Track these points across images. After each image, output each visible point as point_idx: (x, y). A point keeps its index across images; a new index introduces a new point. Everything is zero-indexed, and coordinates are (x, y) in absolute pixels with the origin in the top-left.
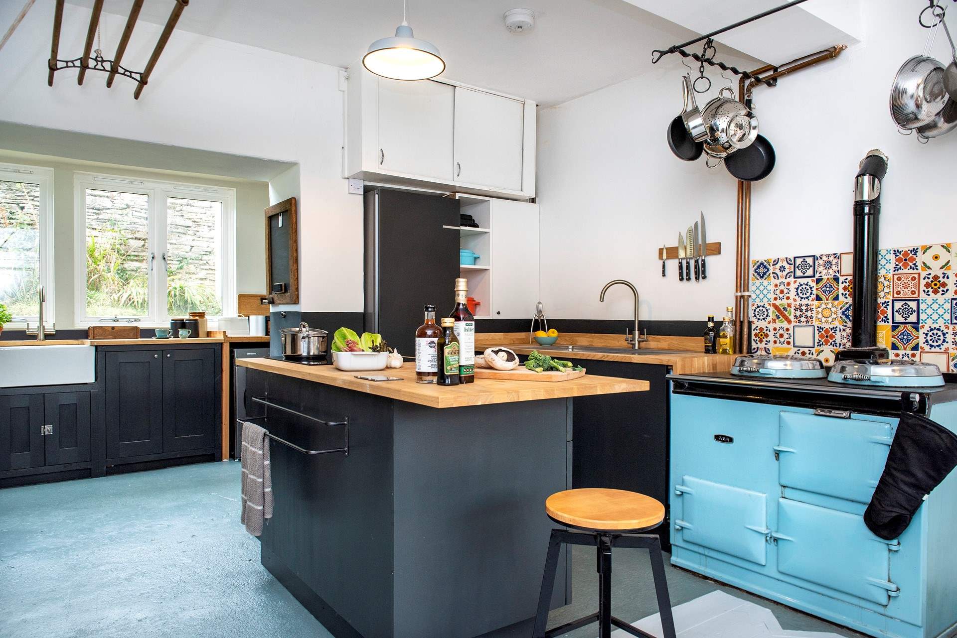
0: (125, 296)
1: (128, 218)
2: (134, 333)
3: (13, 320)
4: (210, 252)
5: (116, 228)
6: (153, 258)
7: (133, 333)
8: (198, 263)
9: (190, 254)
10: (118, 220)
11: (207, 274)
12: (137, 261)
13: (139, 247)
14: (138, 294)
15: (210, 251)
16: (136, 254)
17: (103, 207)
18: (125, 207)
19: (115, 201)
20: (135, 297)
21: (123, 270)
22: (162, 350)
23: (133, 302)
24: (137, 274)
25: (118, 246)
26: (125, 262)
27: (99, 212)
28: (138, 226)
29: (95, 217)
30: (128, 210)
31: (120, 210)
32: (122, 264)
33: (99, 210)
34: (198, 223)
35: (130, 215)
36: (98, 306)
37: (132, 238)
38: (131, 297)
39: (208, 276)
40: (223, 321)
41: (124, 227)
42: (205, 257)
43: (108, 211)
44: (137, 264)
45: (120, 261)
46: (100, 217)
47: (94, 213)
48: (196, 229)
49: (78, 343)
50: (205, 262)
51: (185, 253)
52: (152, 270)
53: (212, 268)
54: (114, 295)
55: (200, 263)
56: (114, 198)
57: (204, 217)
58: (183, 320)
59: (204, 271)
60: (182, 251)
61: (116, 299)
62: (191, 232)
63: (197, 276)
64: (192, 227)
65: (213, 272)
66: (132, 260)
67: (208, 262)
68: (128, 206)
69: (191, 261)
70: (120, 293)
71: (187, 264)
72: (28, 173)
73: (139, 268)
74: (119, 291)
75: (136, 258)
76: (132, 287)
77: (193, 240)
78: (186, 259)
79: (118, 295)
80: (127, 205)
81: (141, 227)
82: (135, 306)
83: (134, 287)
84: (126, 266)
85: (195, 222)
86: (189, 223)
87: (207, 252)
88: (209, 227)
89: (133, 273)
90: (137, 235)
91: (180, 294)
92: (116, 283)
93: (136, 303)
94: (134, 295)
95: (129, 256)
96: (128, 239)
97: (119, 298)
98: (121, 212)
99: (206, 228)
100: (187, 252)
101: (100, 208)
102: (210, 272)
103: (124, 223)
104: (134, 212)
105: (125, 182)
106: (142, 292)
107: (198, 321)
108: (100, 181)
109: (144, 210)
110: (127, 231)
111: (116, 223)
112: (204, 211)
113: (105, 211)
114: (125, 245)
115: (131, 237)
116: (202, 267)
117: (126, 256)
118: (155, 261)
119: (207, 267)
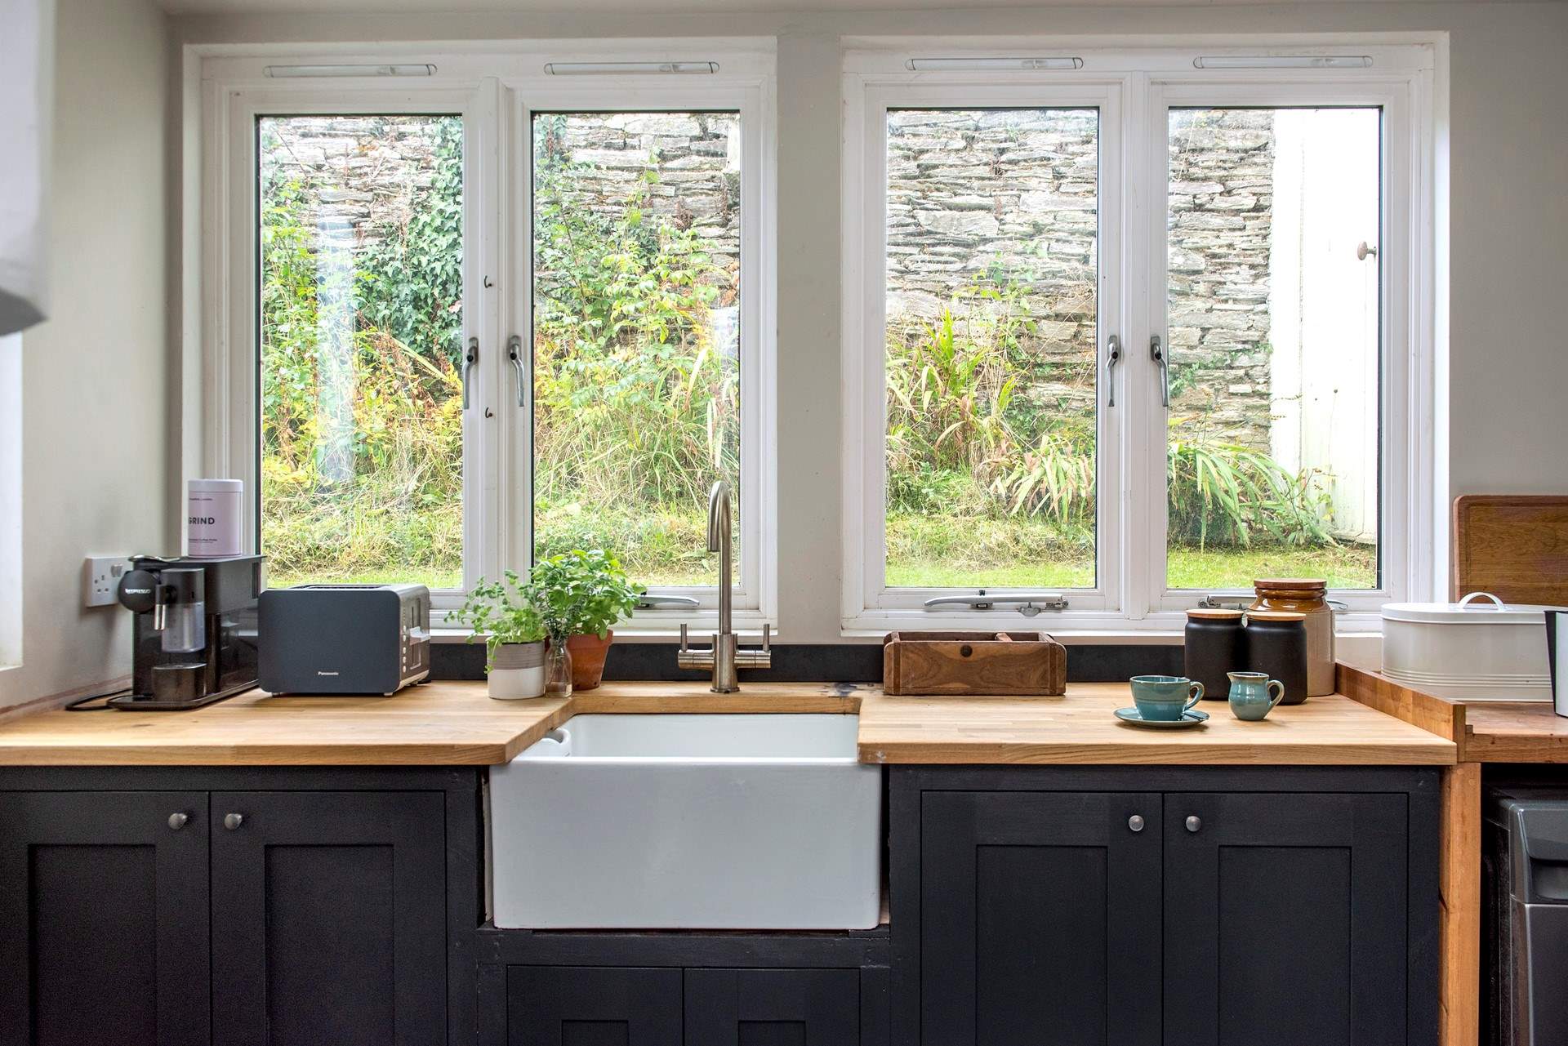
0: (1027, 484)
1: (1041, 261)
2: (1045, 672)
3: (658, 605)
4: (1256, 343)
5: (1008, 292)
6: (1115, 355)
7: (1039, 673)
8: (1223, 377)
9: (1198, 351)
10: (1014, 268)
11: (1248, 408)
12: (1058, 379)
13: (1066, 341)
14: (1061, 476)
15: (1256, 339)
16: (1057, 359)
17: (976, 238)
18: (1029, 229)
19: (1008, 218)
20: (1054, 488)
21: (1025, 406)
22: (1163, 792)
23: (1047, 504)
24: (1060, 417)
25: (1012, 340)
26: (1029, 384)
27: (968, 250)
28: (1063, 282)
29: (959, 266)
30: (1037, 239)
31: (1018, 242)
32: (1024, 389)
33: (968, 245)
34: (1222, 260)
35: (1042, 252)
36: (955, 515)
37: (1047, 317)
38: (1042, 486)
39: (1249, 414)
40: (1411, 630)
41: (1027, 288)
42: (1243, 360)
43: (989, 247)
44: (1059, 388)
45: (1013, 382)
46: (972, 264)
47: (954, 255)
48: (1216, 277)
49: (842, 709)
50: (1241, 372)
51: (1184, 351)
52: (1112, 404)
53: (1261, 388)
54: (998, 480)
55: (1228, 378)
56: (1003, 210)
57: (1238, 239)
58: (1236, 620)
59: (1237, 400)
60: (1177, 345)
61: (1003, 491)
62: (1201, 288)
63: (1218, 415)
64: (1206, 273)
65: (1264, 402)
66: (1049, 379)
67: (1251, 372)
68: (1038, 229)
69: (1201, 372)
70: (1014, 476)
71: (1193, 381)
72: (703, 72)
73: (1065, 400)
74: (1011, 469)
75: (1056, 372)
76: (1046, 455)
77: (1209, 310)
78: (1189, 366)
79: (1008, 482)
80: (1035, 225)
81: (1070, 283)
82: (1052, 514)
83: (1050, 457)
84: (1032, 393)
85: (1214, 256)
86: (1199, 261)
87: (1244, 342)
88: (1252, 267)
89: (1050, 413)
90: (1060, 308)
91: (1180, 477)
92: (1004, 446)
93: (1055, 504)
94: (1051, 478)
95: (1040, 365)
96: (1037, 319)
97: (1009, 489)
98: (1019, 246)
99: (1245, 272)
100: (1191, 348)
101: (970, 241)
102: (1256, 401)
103: (1028, 276)
104: (1053, 243)
105: (1019, 63)
106: (1072, 473)
107: (1305, 625)
108: (940, 69)
109: (1077, 235)
110: (1035, 297)
111: (1009, 276)
112: (1238, 221)
113: (981, 248)
114: (1031, 338)
115: (1043, 313)
116: (1233, 388)
117: (1031, 369)
118: (1122, 370)
119: (1246, 388)
